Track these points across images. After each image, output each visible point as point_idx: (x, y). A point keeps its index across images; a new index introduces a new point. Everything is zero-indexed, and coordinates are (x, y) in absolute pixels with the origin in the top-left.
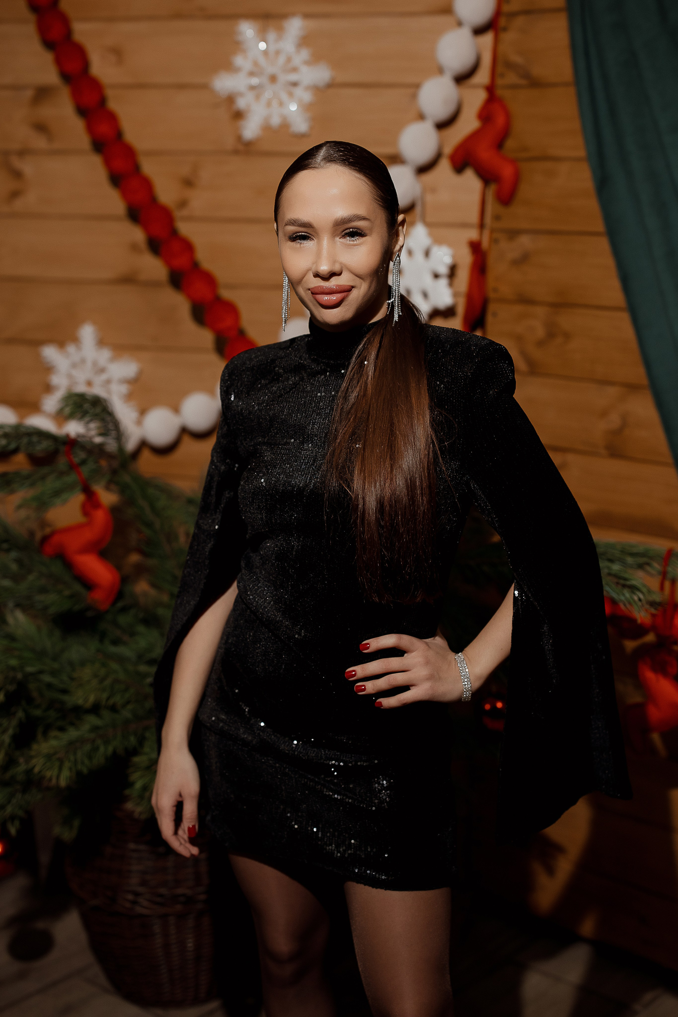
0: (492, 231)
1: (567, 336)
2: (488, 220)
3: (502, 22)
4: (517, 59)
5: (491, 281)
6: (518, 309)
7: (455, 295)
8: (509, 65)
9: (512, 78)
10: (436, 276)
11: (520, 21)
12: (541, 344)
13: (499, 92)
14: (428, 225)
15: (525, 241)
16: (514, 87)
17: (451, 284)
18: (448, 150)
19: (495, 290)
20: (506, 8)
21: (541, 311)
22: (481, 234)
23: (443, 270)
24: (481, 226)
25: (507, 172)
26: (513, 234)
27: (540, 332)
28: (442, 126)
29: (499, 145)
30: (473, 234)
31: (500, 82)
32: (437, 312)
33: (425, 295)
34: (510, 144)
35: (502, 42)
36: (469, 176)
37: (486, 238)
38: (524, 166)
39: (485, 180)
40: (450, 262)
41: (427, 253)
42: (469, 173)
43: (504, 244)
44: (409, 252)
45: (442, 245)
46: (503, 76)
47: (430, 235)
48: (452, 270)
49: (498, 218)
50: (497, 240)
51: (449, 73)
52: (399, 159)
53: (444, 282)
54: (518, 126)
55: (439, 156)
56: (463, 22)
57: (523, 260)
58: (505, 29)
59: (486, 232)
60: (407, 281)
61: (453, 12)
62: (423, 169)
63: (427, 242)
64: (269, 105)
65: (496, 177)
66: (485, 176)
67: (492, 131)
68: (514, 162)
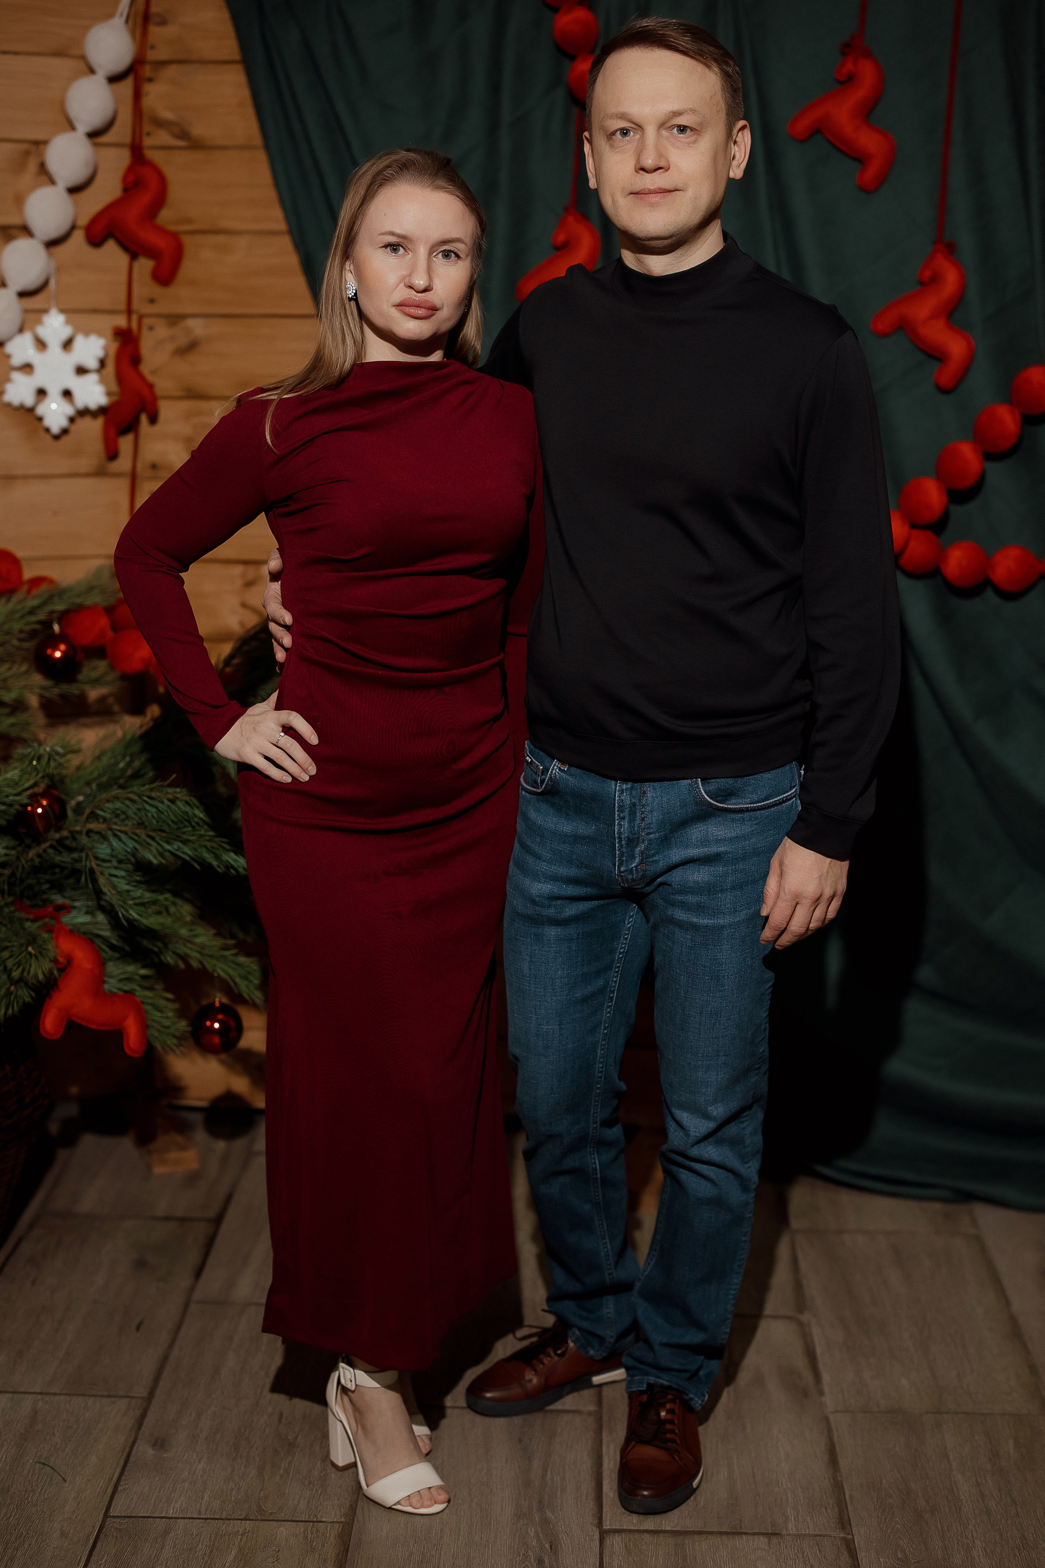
0: (141, 318)
2: (136, 305)
3: (147, 71)
4: (166, 114)
6: (186, 405)
7: (109, 394)
8: (159, 123)
9: (163, 137)
10: (81, 371)
11: (171, 71)
13: (150, 154)
14: (62, 311)
15: (193, 325)
16: (168, 148)
17: (102, 381)
18: (83, 221)
20: (151, 55)
22: (129, 320)
23: (93, 364)
24: (129, 311)
26: (174, 319)
28: (74, 190)
30: (121, 321)
31: (147, 142)
32: (84, 413)
33: (67, 394)
34: (165, 216)
35: (147, 94)
36: (111, 251)
37: (134, 325)
38: (187, 240)
39: (134, 256)
40: (100, 353)
41: (67, 345)
42: (111, 246)
43: (162, 331)
44: (41, 344)
45: (87, 333)
46: (148, 134)
47: (68, 322)
48: (102, 363)
49: (152, 301)
50: (151, 328)
51: (82, 128)
52: (26, 230)
53: (93, 378)
54: (175, 192)
55: (73, 227)
56: (96, 68)
57: (191, 347)
58: (150, 80)
59: (135, 318)
60: (39, 379)
61: (83, 58)
62: (52, 244)
63: (65, 332)
65: (151, 253)
66: (133, 250)
67: (145, 199)
68: (175, 235)
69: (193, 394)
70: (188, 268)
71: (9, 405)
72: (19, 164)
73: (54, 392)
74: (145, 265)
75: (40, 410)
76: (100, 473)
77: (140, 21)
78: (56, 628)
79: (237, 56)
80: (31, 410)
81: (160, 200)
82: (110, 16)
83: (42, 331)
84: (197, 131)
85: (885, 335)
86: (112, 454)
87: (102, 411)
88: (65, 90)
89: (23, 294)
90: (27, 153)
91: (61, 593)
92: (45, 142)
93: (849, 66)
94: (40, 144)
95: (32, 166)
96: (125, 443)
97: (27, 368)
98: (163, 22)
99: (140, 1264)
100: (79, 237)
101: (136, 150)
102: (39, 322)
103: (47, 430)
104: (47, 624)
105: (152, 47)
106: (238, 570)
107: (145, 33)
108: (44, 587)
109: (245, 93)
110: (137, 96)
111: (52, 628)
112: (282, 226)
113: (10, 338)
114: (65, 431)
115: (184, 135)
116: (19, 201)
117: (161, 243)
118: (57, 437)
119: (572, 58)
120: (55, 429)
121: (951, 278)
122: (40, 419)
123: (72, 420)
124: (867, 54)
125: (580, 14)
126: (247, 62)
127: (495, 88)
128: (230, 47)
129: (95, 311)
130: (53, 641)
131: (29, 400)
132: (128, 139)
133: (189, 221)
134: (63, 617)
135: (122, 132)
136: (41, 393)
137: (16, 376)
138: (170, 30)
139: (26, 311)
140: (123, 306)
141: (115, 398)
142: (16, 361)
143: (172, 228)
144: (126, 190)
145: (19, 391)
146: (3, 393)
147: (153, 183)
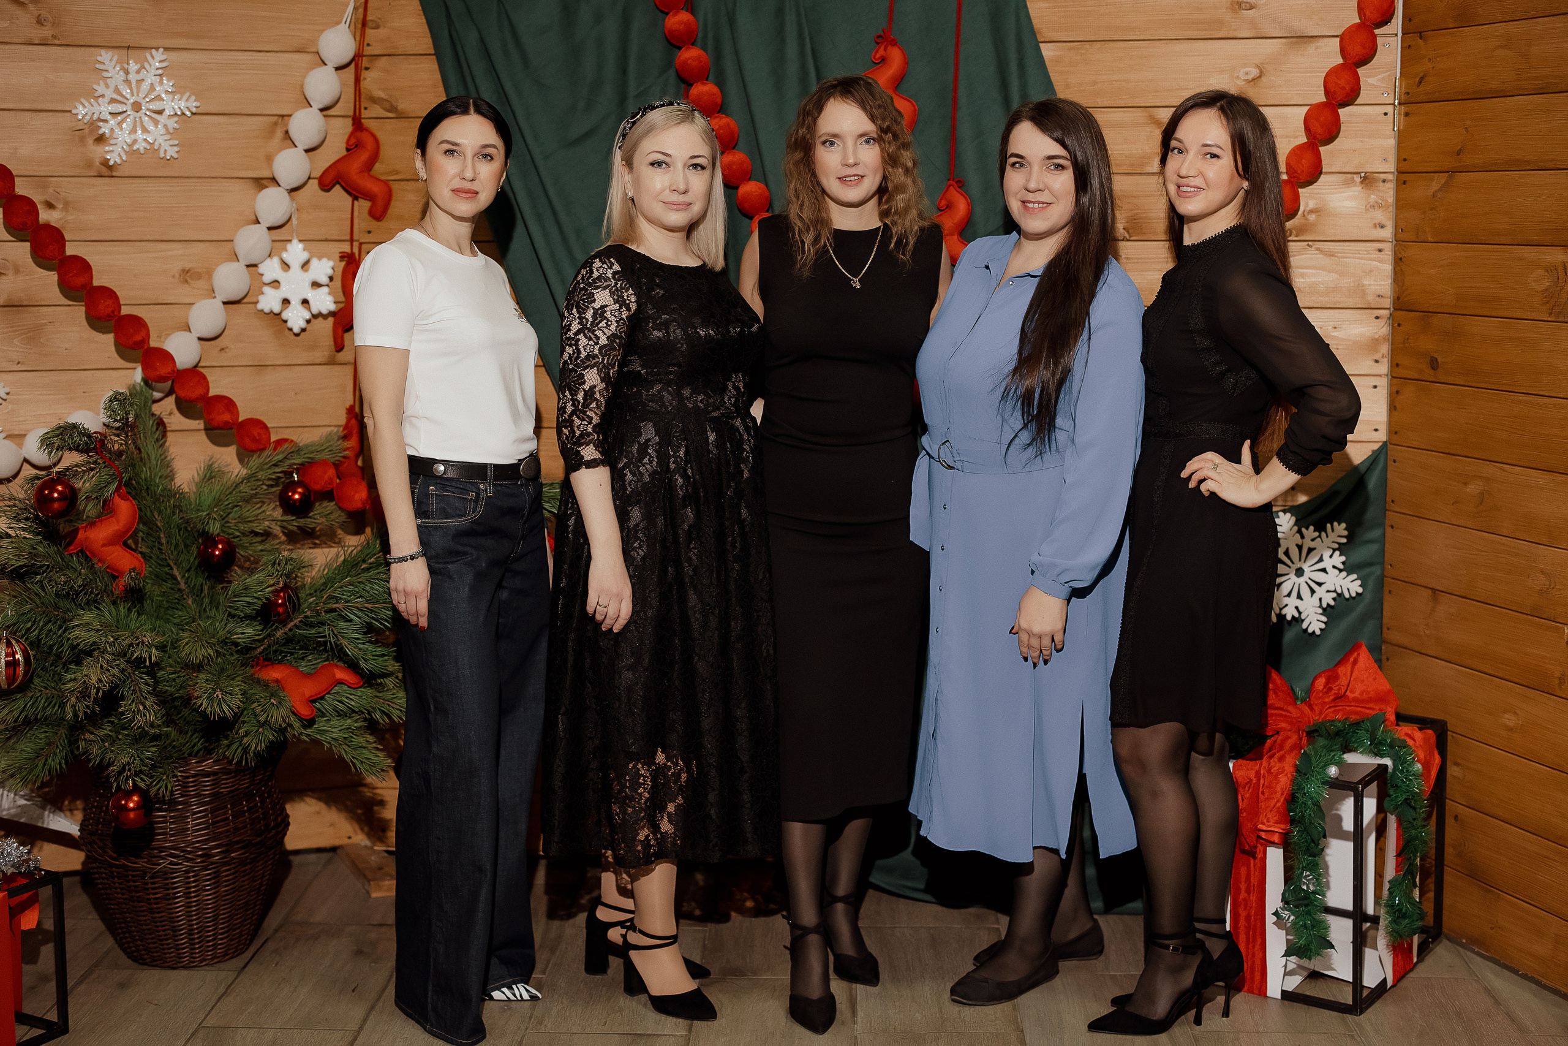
0: (361, 244)
2: (357, 235)
3: (365, 62)
4: (381, 94)
7: (335, 302)
8: (374, 100)
9: (377, 111)
10: (316, 285)
11: (383, 62)
13: (366, 123)
14: (300, 241)
16: (379, 119)
17: (332, 292)
18: (318, 173)
20: (368, 51)
22: (352, 246)
23: (324, 280)
24: (352, 240)
28: (309, 151)
30: (346, 248)
31: (365, 114)
32: (318, 316)
33: (305, 302)
34: (378, 168)
35: (365, 79)
36: (338, 194)
37: (356, 250)
38: (395, 186)
39: (355, 198)
40: (330, 272)
41: (305, 265)
44: (286, 266)
45: (320, 258)
46: (366, 108)
47: (306, 249)
48: (331, 278)
49: (369, 232)
51: (316, 106)
52: (274, 181)
53: (325, 290)
54: (386, 151)
55: (309, 178)
56: (327, 62)
58: (367, 69)
59: (356, 244)
60: (284, 292)
61: (318, 53)
62: (293, 191)
63: (305, 256)
64: (133, 131)
65: (369, 196)
66: (355, 193)
67: (363, 156)
68: (386, 183)
70: (398, 207)
71: (262, 312)
72: (270, 132)
73: (295, 302)
74: (363, 205)
75: (284, 316)
76: (331, 362)
77: (360, 26)
78: (296, 477)
79: (433, 52)
80: (279, 314)
81: (375, 157)
82: (339, 23)
83: (287, 256)
84: (402, 106)
86: (340, 348)
87: (332, 314)
88: (305, 77)
89: (272, 229)
90: (276, 124)
91: (300, 451)
92: (290, 116)
93: (881, 52)
94: (285, 117)
95: (279, 133)
97: (275, 284)
98: (377, 27)
99: (359, 952)
100: (314, 184)
101: (357, 123)
102: (284, 249)
103: (291, 330)
104: (289, 474)
105: (368, 45)
107: (363, 34)
108: (286, 445)
109: (438, 76)
110: (357, 80)
111: (292, 477)
113: (263, 261)
114: (303, 330)
115: (392, 109)
116: (269, 159)
117: (375, 188)
118: (297, 335)
119: (680, 48)
120: (296, 330)
121: (961, 206)
122: (285, 322)
123: (308, 322)
124: (894, 43)
125: (684, 16)
126: (438, 55)
127: (624, 71)
128: (426, 44)
129: (326, 240)
130: (292, 486)
131: (277, 309)
132: (351, 113)
133: (397, 173)
134: (302, 468)
135: (346, 107)
136: (286, 302)
137: (266, 289)
138: (381, 32)
139: (274, 241)
140: (348, 237)
141: (342, 305)
142: (267, 278)
143: (383, 178)
144: (348, 150)
145: (269, 301)
146: (257, 302)
147: (370, 145)
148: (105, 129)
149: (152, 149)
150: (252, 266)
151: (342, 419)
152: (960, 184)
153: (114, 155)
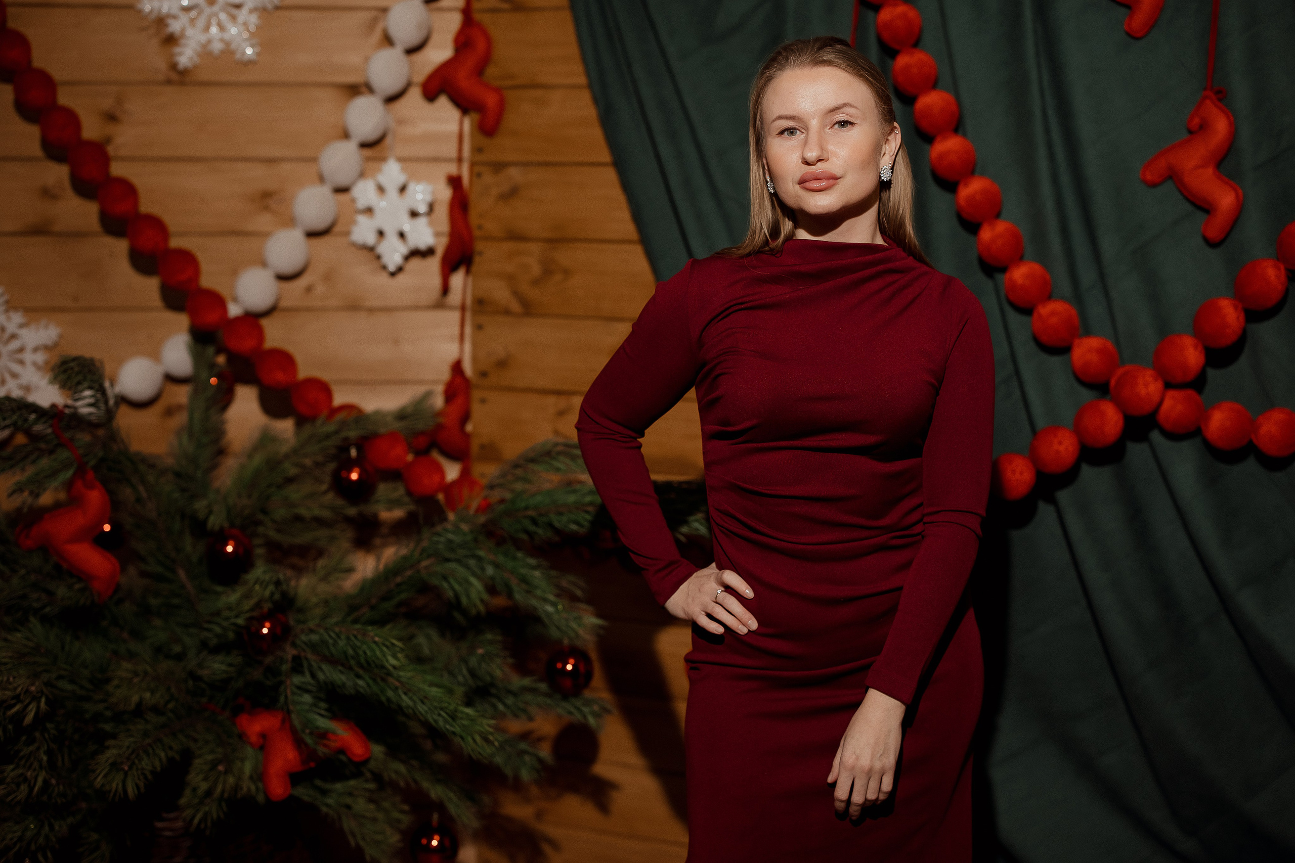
0: (473, 165)
1: (567, 273)
2: (467, 153)
5: (474, 218)
6: (508, 246)
7: (437, 234)
10: (414, 214)
12: (536, 282)
13: (477, 16)
14: (401, 160)
15: (514, 173)
16: (493, 11)
17: (431, 224)
18: (420, 77)
19: (480, 227)
21: (534, 247)
22: (460, 167)
23: (422, 209)
24: (461, 160)
25: (491, 100)
26: (498, 167)
27: (536, 270)
28: (411, 51)
29: (479, 70)
30: (452, 169)
32: (415, 253)
33: (402, 235)
34: (491, 71)
36: (444, 105)
37: (465, 172)
38: (509, 95)
39: (464, 111)
40: (429, 198)
41: (403, 189)
42: (443, 102)
43: (488, 178)
44: (381, 189)
45: (418, 179)
46: (478, 1)
47: (404, 170)
48: (431, 207)
49: (480, 150)
50: (479, 175)
52: (368, 88)
53: (422, 221)
54: (499, 52)
55: (411, 83)
57: (512, 194)
59: (465, 166)
60: (379, 221)
62: (391, 99)
63: (401, 178)
64: (207, 28)
65: (478, 108)
66: (464, 105)
67: (474, 58)
68: (498, 90)
69: (515, 236)
70: (512, 120)
71: (354, 245)
73: (391, 234)
74: (474, 120)
75: (380, 249)
76: (436, 306)
78: (353, 452)
80: (371, 249)
81: (486, 60)
83: (383, 179)
85: (1153, 185)
86: (445, 289)
87: (432, 251)
89: (364, 145)
90: (374, 19)
92: (388, 9)
94: (385, 10)
95: (379, 31)
96: (458, 280)
97: (369, 211)
100: (415, 92)
101: (468, 14)
102: (379, 170)
103: (384, 267)
104: (344, 449)
106: (551, 400)
108: (349, 414)
111: (348, 451)
112: (582, 80)
113: (354, 183)
114: (400, 269)
116: (367, 60)
117: (488, 98)
118: (393, 274)
120: (392, 268)
121: (1221, 126)
122: (379, 257)
123: (405, 258)
129: (436, 160)
131: (370, 239)
133: (513, 78)
136: (381, 234)
137: (362, 219)
139: (368, 159)
140: (455, 155)
142: (361, 204)
143: (496, 84)
144: (457, 51)
145: (364, 232)
146: (347, 233)
147: (481, 45)
148: (175, 26)
149: (228, 51)
150: (341, 190)
151: (445, 374)
152: (1221, 95)
153: (186, 56)
